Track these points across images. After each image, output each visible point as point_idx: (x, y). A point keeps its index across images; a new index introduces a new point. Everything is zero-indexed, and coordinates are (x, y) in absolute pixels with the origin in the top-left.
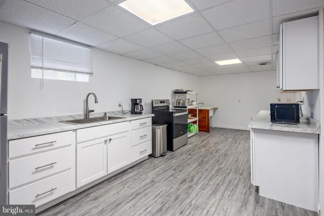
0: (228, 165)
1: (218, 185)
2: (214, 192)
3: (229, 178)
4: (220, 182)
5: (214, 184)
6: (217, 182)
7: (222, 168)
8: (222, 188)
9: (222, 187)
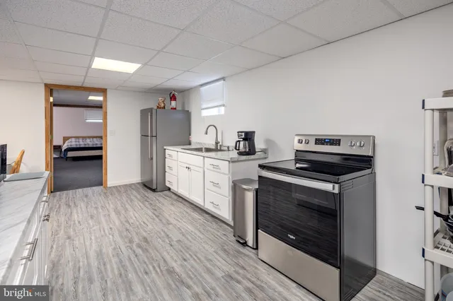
1: (104, 264)
2: (100, 254)
4: (106, 269)
5: (110, 261)
6: (108, 266)
8: (94, 263)
9: (96, 264)
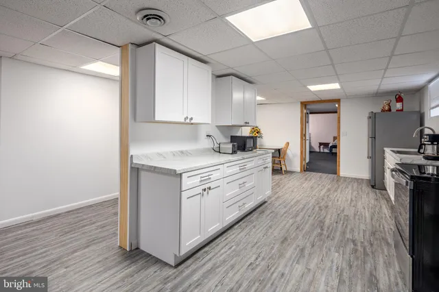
0: (284, 222)
3: (286, 209)
7: (292, 218)
